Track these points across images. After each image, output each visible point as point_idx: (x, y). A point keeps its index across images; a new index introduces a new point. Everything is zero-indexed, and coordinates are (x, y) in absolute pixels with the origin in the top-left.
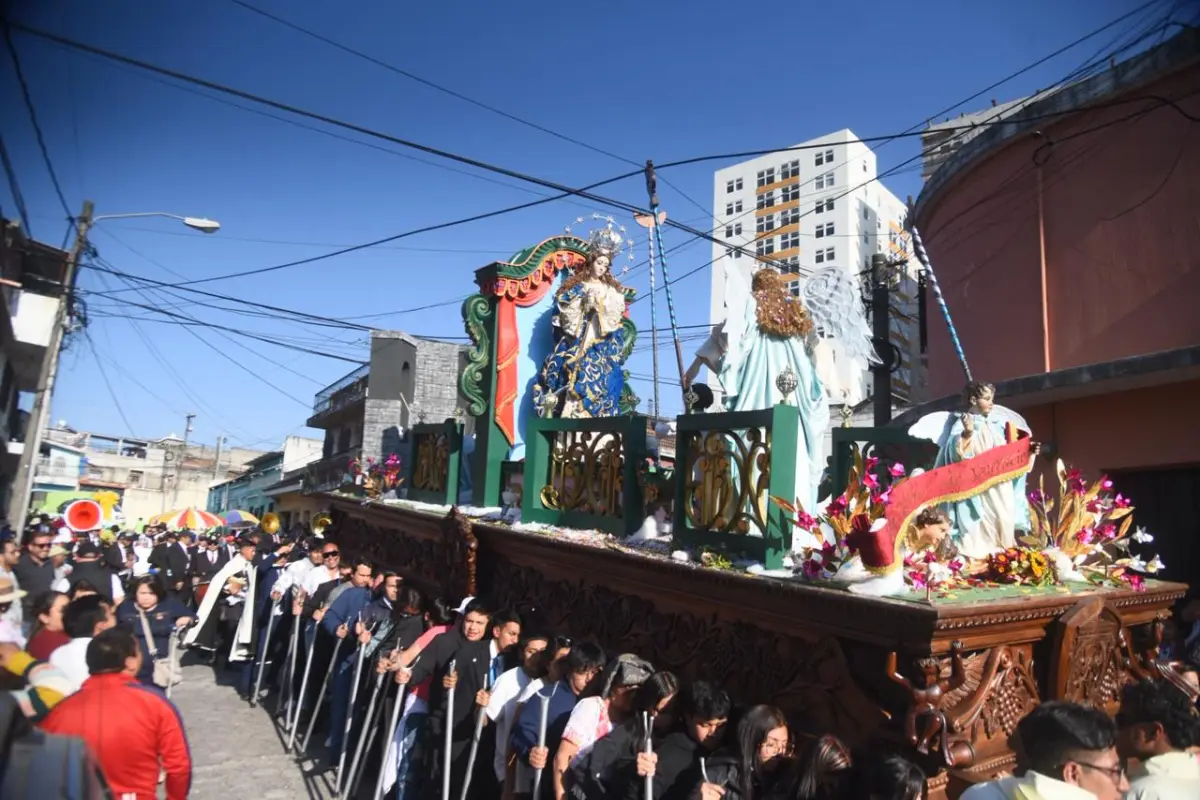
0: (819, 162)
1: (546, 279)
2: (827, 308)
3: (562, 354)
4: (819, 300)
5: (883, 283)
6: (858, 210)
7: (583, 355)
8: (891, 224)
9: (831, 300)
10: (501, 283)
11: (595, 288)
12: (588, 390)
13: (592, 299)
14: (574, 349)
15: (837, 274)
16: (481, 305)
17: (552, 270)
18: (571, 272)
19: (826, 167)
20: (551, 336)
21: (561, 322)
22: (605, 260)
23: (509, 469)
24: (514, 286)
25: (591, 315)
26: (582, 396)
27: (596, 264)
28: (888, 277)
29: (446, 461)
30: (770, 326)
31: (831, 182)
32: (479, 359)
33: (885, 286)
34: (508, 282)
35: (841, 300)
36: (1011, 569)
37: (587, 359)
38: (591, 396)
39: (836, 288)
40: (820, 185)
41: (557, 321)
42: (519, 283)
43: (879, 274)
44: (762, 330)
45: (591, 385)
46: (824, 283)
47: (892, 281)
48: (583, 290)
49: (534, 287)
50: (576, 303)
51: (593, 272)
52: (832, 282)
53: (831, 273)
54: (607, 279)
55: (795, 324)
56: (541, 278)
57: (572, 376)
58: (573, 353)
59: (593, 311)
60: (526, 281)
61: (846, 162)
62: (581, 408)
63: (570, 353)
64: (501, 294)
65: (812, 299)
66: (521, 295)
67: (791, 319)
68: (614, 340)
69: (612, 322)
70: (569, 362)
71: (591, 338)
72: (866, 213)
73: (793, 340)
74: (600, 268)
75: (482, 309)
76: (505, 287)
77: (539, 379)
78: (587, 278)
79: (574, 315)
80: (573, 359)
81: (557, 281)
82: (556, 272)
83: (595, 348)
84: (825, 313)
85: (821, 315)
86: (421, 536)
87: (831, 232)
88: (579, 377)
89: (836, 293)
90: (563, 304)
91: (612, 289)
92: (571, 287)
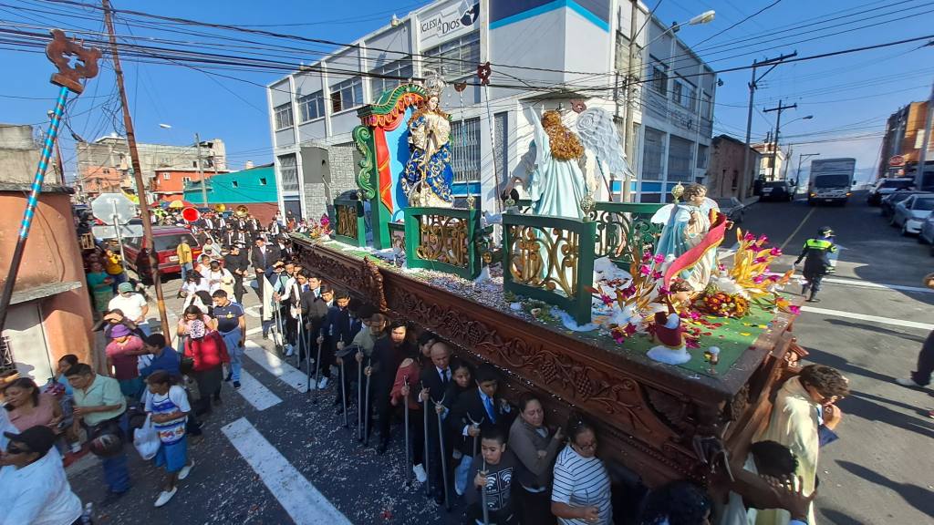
1: (400, 112)
2: (594, 137)
3: (416, 160)
4: (588, 132)
7: (428, 160)
9: (598, 132)
10: (374, 117)
11: (430, 116)
12: (434, 181)
13: (431, 124)
14: (423, 156)
15: (600, 113)
16: (364, 132)
17: (404, 106)
18: (415, 107)
20: (408, 149)
21: (413, 140)
22: (435, 99)
23: (393, 227)
24: (382, 119)
25: (431, 135)
26: (431, 185)
27: (430, 101)
29: (355, 221)
30: (559, 153)
32: (367, 166)
34: (378, 116)
35: (604, 132)
36: (721, 308)
37: (432, 163)
38: (436, 185)
39: (600, 123)
41: (411, 140)
42: (385, 117)
44: (554, 155)
45: (435, 178)
46: (590, 121)
48: (424, 120)
49: (394, 118)
50: (422, 129)
51: (429, 107)
52: (597, 119)
53: (595, 112)
54: (438, 112)
55: (574, 150)
56: (398, 112)
57: (424, 174)
58: (423, 159)
59: (431, 132)
60: (389, 115)
62: (431, 192)
63: (421, 159)
64: (375, 124)
65: (583, 131)
66: (387, 124)
67: (571, 147)
68: (445, 149)
69: (443, 138)
70: (421, 165)
71: (432, 150)
73: (572, 161)
74: (432, 104)
75: (365, 134)
76: (377, 120)
77: (403, 175)
78: (426, 111)
79: (420, 137)
80: (423, 163)
81: (408, 113)
82: (406, 107)
83: (435, 155)
84: (592, 140)
85: (589, 141)
86: (348, 265)
88: (428, 174)
89: (600, 127)
90: (413, 130)
91: (441, 118)
92: (418, 119)
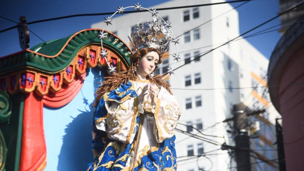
0: (186, 18)
5: (243, 131)
6: (223, 62)
7: (136, 165)
8: (253, 75)
10: (30, 77)
14: (124, 158)
17: (85, 67)
19: (193, 23)
21: (106, 125)
24: (44, 81)
25: (145, 117)
28: (248, 125)
31: (198, 36)
33: (246, 133)
34: (38, 76)
40: (188, 39)
41: (103, 124)
42: (50, 78)
43: (240, 122)
47: (252, 129)
48: (132, 88)
49: (65, 85)
54: (155, 79)
56: (73, 75)
58: (124, 163)
60: (57, 77)
61: (211, 20)
63: (119, 163)
64: (29, 90)
66: (51, 93)
69: (169, 126)
71: (145, 145)
72: (229, 64)
79: (125, 116)
82: (88, 70)
87: (198, 81)
91: (164, 90)
